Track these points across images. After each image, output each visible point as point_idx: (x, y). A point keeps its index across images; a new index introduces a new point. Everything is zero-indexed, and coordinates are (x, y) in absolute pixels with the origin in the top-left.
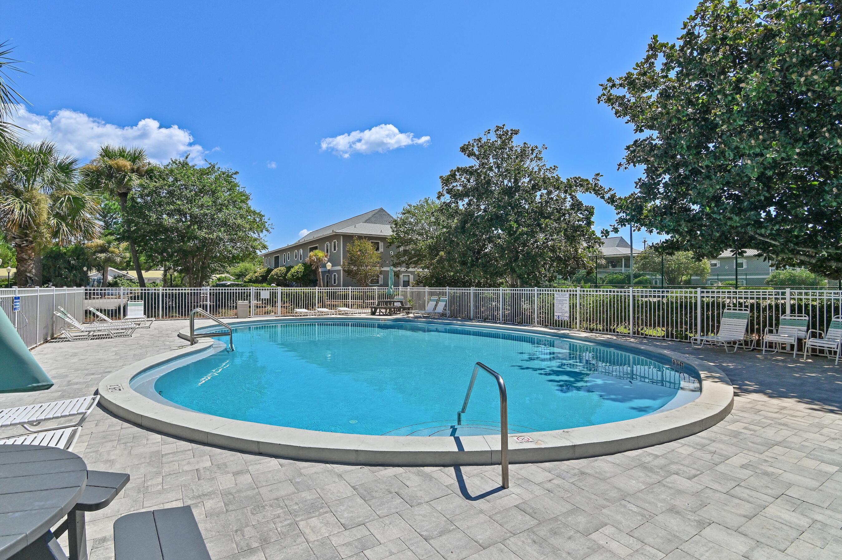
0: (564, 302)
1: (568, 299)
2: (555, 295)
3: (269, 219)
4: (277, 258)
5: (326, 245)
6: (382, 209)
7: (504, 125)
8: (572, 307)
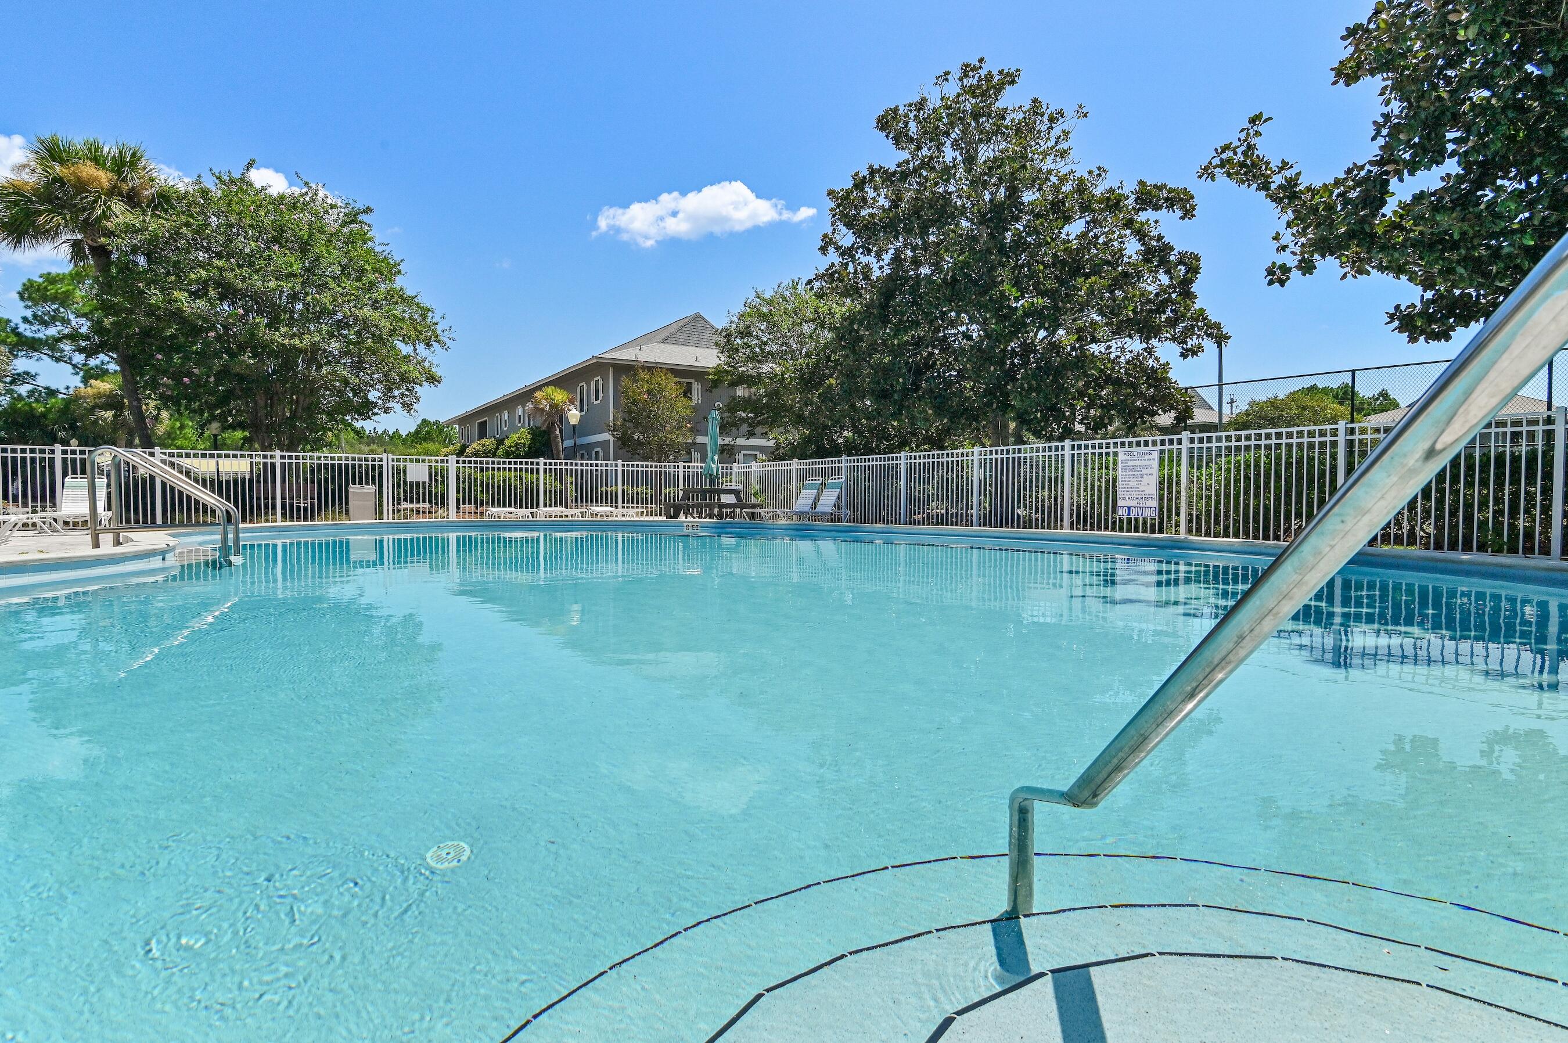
0: (1144, 471)
1: (1155, 464)
2: (1121, 457)
3: (443, 318)
4: (483, 426)
5: (578, 389)
6: (698, 316)
7: (981, 60)
8: (1167, 485)
